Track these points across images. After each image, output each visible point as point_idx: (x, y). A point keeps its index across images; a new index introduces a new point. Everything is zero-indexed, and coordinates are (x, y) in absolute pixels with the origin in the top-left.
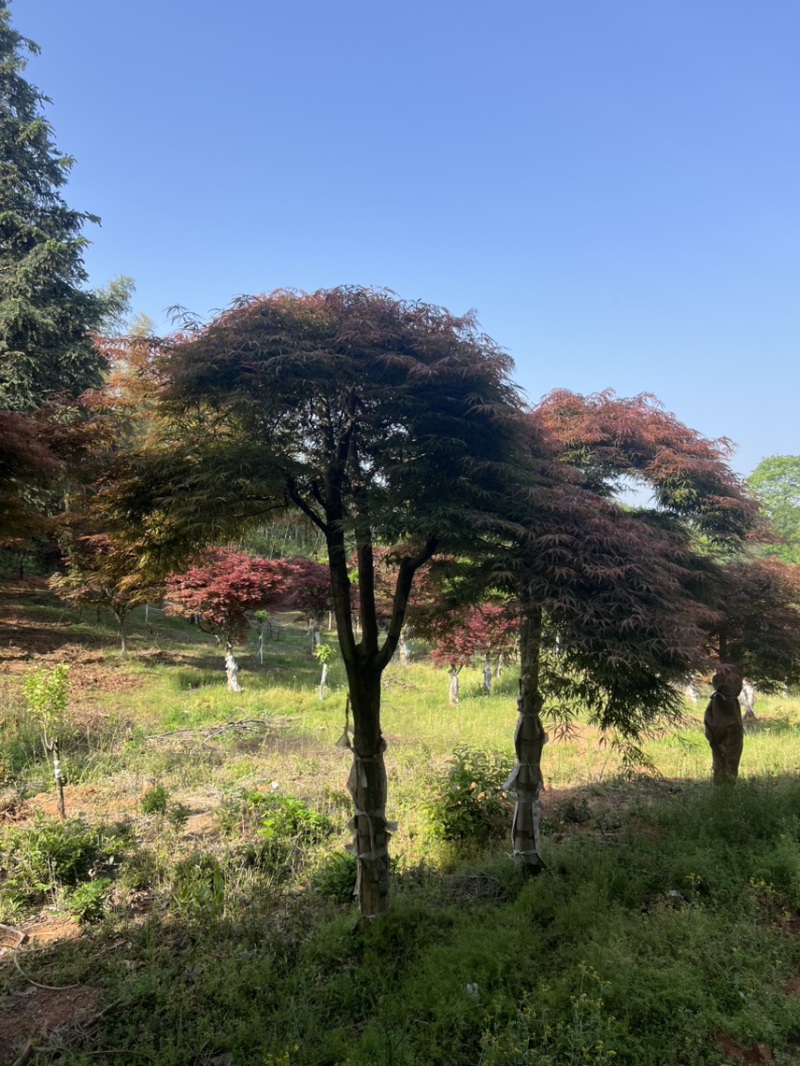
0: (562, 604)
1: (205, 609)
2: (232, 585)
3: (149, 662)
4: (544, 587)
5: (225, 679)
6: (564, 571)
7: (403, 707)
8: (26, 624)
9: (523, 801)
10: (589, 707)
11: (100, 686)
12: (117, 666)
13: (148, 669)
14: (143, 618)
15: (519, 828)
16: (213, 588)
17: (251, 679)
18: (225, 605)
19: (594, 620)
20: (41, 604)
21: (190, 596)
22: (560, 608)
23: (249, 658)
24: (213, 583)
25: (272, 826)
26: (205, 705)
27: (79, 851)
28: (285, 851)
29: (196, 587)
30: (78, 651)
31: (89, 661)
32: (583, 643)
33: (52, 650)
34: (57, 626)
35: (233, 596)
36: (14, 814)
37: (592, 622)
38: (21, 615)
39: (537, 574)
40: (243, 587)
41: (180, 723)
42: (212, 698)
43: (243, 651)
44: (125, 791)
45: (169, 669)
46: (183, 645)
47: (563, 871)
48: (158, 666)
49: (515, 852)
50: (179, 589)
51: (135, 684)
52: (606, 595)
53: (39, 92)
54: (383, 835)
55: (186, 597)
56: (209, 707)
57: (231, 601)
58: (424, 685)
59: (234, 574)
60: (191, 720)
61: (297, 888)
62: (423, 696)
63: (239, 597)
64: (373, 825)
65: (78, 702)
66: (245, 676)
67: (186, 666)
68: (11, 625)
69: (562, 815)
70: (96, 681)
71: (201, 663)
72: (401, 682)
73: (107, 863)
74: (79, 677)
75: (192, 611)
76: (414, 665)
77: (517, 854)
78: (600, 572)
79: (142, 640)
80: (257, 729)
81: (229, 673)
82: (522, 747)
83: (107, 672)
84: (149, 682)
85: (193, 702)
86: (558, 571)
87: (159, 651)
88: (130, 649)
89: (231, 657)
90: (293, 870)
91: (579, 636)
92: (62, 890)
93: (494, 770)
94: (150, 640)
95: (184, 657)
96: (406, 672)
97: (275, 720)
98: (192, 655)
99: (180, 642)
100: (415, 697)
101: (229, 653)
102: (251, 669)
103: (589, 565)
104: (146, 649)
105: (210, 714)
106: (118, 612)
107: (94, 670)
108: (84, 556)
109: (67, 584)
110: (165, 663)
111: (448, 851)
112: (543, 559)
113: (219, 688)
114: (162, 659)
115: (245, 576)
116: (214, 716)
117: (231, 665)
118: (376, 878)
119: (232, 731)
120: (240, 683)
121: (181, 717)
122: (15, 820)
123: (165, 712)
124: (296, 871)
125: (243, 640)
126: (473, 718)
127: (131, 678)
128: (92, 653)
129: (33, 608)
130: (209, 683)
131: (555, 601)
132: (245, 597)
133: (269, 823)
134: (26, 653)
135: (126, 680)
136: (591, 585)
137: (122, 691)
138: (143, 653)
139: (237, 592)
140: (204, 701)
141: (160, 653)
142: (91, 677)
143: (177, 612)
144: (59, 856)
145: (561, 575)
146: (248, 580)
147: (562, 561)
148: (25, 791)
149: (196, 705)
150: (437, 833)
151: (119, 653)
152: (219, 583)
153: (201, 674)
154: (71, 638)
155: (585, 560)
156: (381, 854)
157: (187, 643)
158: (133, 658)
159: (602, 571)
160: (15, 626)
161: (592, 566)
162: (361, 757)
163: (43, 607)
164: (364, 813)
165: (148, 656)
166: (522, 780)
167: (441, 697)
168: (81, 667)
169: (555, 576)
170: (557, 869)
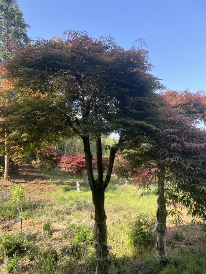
0: (175, 160)
1: (71, 169)
2: (78, 163)
3: (57, 184)
4: (166, 153)
5: (76, 189)
6: (175, 145)
7: (125, 198)
8: (28, 173)
9: (160, 237)
10: (187, 207)
11: (44, 190)
12: (49, 185)
13: (57, 186)
14: (58, 172)
15: (159, 247)
16: (73, 164)
17: (84, 189)
18: (76, 168)
19: (192, 168)
20: (32, 168)
21: (67, 166)
22: (174, 162)
23: (84, 183)
24: (73, 162)
25: (78, 238)
26: (70, 196)
27: (15, 246)
28: (80, 248)
29: (68, 163)
30: (39, 181)
31: (42, 184)
32: (187, 180)
33: (32, 180)
34: (35, 174)
35: (78, 166)
36: (8, 229)
37: (191, 169)
38: (27, 171)
39: (162, 147)
40: (81, 163)
41: (63, 201)
42: (72, 194)
43: (83, 181)
44: (42, 222)
45: (62, 186)
46: (67, 179)
47: (175, 264)
48: (59, 185)
49: (157, 256)
50: (64, 164)
51: (53, 190)
52: (196, 156)
53: (32, 39)
54: (106, 252)
55: (65, 166)
56: (71, 197)
57: (78, 167)
58: (131, 191)
59: (78, 160)
60: (66, 200)
61: (83, 262)
62: (131, 194)
63: (79, 166)
64: (102, 248)
65: (37, 195)
66: (82, 188)
67: (67, 185)
68: (24, 174)
69: (174, 237)
70: (42, 189)
71: (71, 184)
72: (125, 190)
73: (24, 250)
74: (38, 188)
75: (67, 170)
76: (129, 185)
77: (158, 257)
78: (193, 145)
79: (57, 178)
80: (83, 203)
81: (77, 187)
82: (159, 217)
83: (46, 187)
84: (56, 189)
85: (67, 195)
86: (172, 145)
87: (60, 181)
88: (53, 180)
89: (78, 183)
90: (83, 255)
91: (184, 176)
92: (7, 259)
93: (150, 221)
94: (59, 178)
95: (67, 182)
96: (127, 187)
97: (89, 200)
98: (69, 182)
99: (67, 178)
100: (129, 195)
101: (77, 182)
102: (84, 186)
103: (187, 143)
104: (57, 180)
105: (71, 198)
106: (49, 170)
107: (43, 186)
108: (41, 155)
109: (36, 163)
110: (61, 184)
111: (135, 250)
112: (165, 140)
113: (75, 191)
114: (61, 183)
115: (81, 160)
116: (73, 199)
117: (78, 185)
118: (104, 269)
119: (77, 204)
120: (80, 190)
121: (63, 199)
122: (8, 231)
123: (60, 198)
124: (84, 255)
125: (81, 178)
126: (145, 201)
127: (52, 188)
128: (43, 181)
129: (30, 169)
130: (72, 190)
131: (171, 159)
132: (81, 166)
133: (77, 237)
134: (26, 181)
135: (51, 189)
136: (189, 152)
137: (49, 192)
138: (56, 181)
139: (79, 165)
140: (70, 195)
141: (61, 182)
142: (41, 188)
143: (63, 170)
144: (8, 247)
145: (174, 147)
146: (82, 161)
147: (174, 140)
148: (16, 221)
149: (68, 196)
150: (131, 243)
151: (49, 181)
152: (74, 162)
153: (71, 187)
154: (38, 177)
155: (185, 141)
156: (105, 259)
157: (68, 179)
158: (53, 183)
159: (194, 145)
160: (25, 174)
161: (189, 143)
162: (97, 222)
163: (33, 169)
164: (99, 243)
165: (58, 182)
166: (159, 229)
167: (136, 195)
168: (39, 185)
169: (171, 148)
170: (173, 263)
